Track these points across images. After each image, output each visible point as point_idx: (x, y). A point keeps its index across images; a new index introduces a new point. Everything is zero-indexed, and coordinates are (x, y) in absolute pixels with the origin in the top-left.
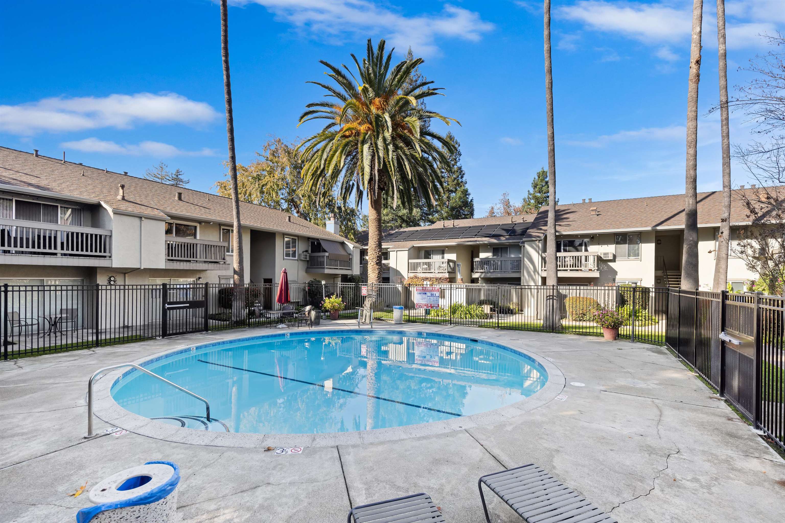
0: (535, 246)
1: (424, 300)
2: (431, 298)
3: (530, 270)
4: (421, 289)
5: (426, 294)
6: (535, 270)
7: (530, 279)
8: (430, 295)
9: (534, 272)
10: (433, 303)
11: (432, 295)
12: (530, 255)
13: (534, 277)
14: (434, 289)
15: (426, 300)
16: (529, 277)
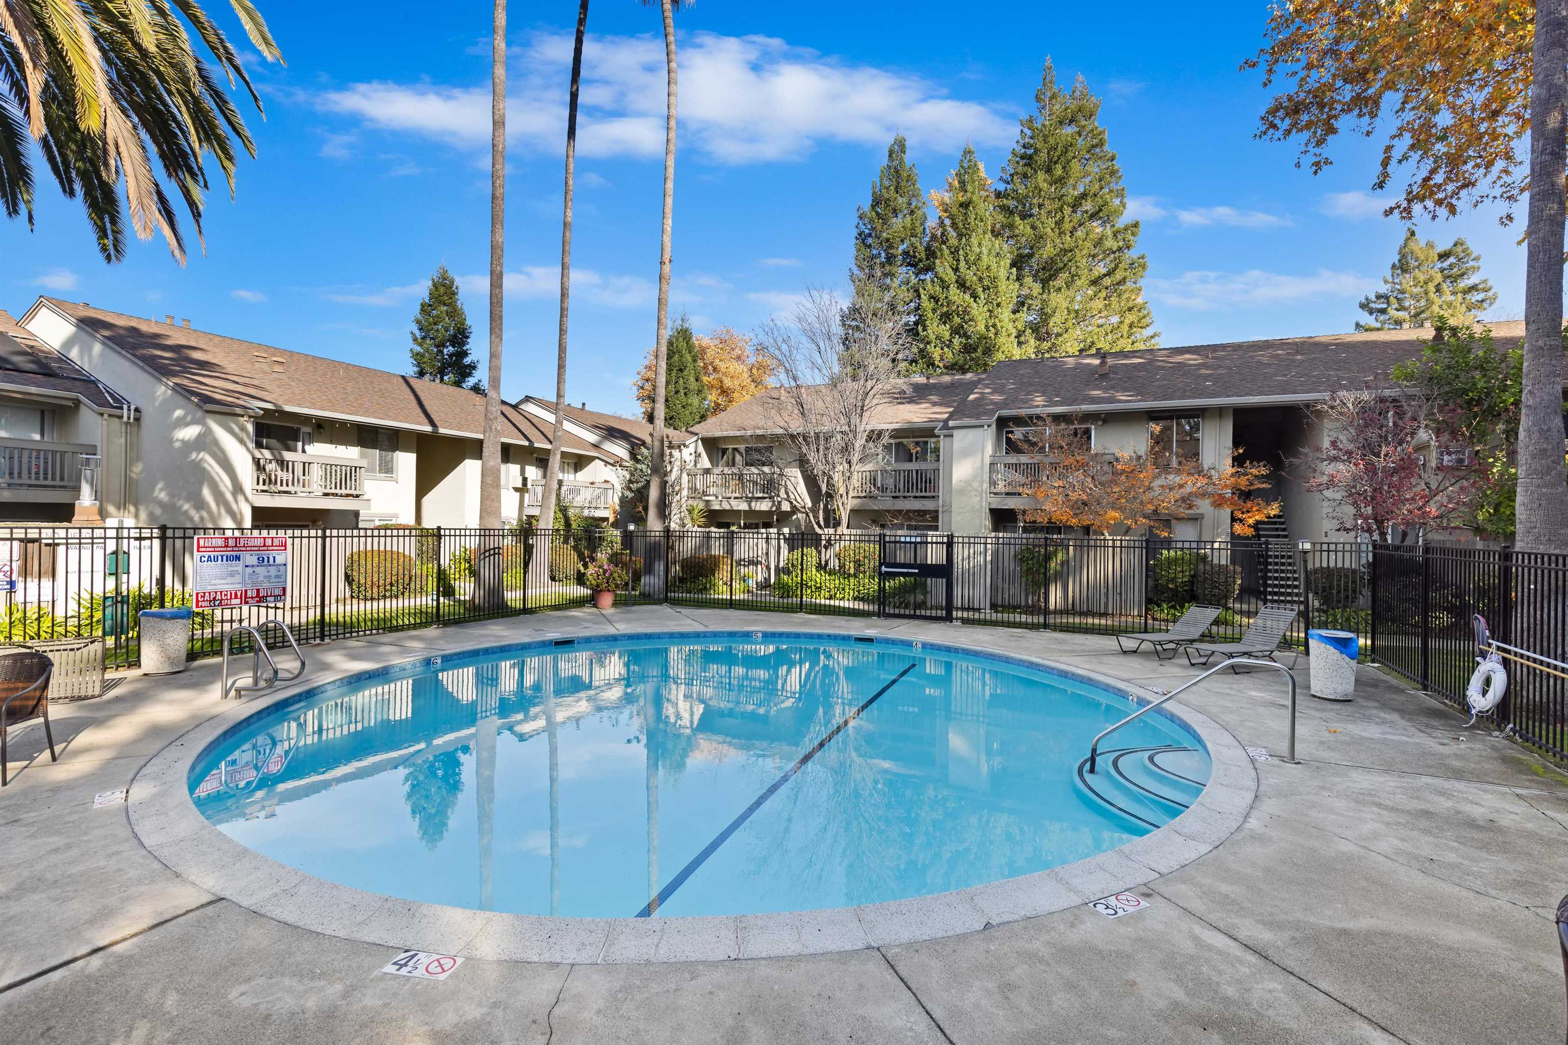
0: (236, 429)
1: (229, 580)
2: (258, 570)
3: (223, 488)
4: (220, 542)
5: (238, 558)
6: (238, 489)
7: (223, 511)
8: (255, 562)
9: (234, 494)
10: (266, 585)
11: (261, 560)
12: (223, 451)
13: (234, 506)
14: (269, 542)
15: (238, 578)
16: (218, 505)
